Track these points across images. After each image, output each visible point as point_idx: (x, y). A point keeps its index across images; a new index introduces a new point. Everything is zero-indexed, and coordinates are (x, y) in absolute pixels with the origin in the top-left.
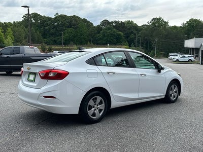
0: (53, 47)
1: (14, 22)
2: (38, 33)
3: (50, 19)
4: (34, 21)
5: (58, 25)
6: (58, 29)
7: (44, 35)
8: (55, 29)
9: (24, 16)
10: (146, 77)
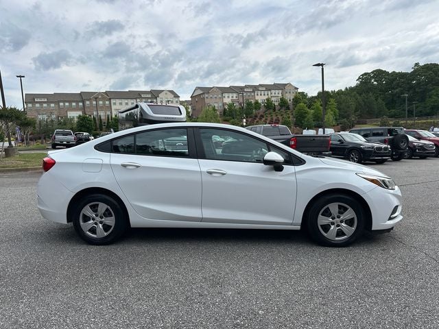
0: (402, 122)
1: (346, 88)
2: (380, 100)
3: (402, 75)
4: (375, 83)
5: (418, 84)
6: (417, 90)
7: (391, 103)
8: (411, 92)
9: (359, 78)
10: (223, 179)
